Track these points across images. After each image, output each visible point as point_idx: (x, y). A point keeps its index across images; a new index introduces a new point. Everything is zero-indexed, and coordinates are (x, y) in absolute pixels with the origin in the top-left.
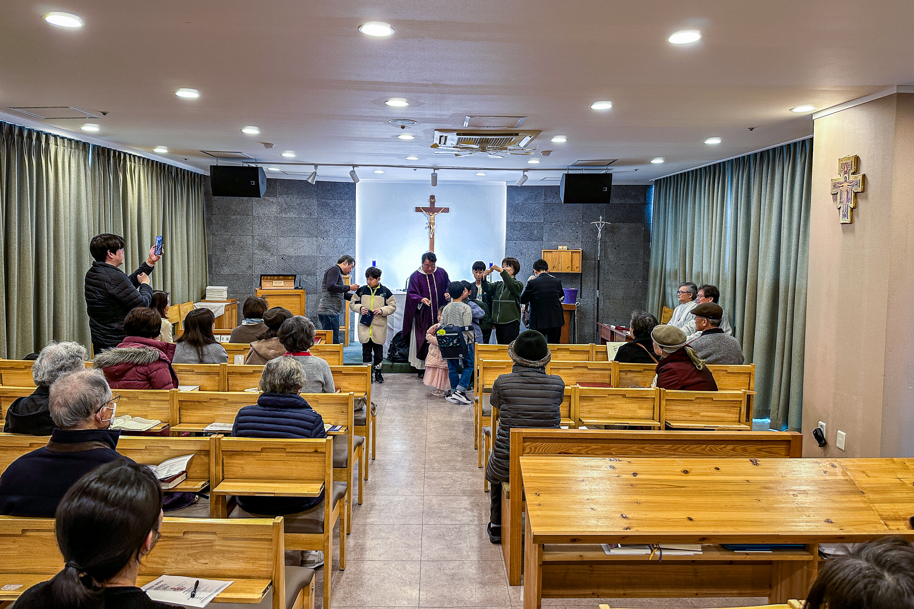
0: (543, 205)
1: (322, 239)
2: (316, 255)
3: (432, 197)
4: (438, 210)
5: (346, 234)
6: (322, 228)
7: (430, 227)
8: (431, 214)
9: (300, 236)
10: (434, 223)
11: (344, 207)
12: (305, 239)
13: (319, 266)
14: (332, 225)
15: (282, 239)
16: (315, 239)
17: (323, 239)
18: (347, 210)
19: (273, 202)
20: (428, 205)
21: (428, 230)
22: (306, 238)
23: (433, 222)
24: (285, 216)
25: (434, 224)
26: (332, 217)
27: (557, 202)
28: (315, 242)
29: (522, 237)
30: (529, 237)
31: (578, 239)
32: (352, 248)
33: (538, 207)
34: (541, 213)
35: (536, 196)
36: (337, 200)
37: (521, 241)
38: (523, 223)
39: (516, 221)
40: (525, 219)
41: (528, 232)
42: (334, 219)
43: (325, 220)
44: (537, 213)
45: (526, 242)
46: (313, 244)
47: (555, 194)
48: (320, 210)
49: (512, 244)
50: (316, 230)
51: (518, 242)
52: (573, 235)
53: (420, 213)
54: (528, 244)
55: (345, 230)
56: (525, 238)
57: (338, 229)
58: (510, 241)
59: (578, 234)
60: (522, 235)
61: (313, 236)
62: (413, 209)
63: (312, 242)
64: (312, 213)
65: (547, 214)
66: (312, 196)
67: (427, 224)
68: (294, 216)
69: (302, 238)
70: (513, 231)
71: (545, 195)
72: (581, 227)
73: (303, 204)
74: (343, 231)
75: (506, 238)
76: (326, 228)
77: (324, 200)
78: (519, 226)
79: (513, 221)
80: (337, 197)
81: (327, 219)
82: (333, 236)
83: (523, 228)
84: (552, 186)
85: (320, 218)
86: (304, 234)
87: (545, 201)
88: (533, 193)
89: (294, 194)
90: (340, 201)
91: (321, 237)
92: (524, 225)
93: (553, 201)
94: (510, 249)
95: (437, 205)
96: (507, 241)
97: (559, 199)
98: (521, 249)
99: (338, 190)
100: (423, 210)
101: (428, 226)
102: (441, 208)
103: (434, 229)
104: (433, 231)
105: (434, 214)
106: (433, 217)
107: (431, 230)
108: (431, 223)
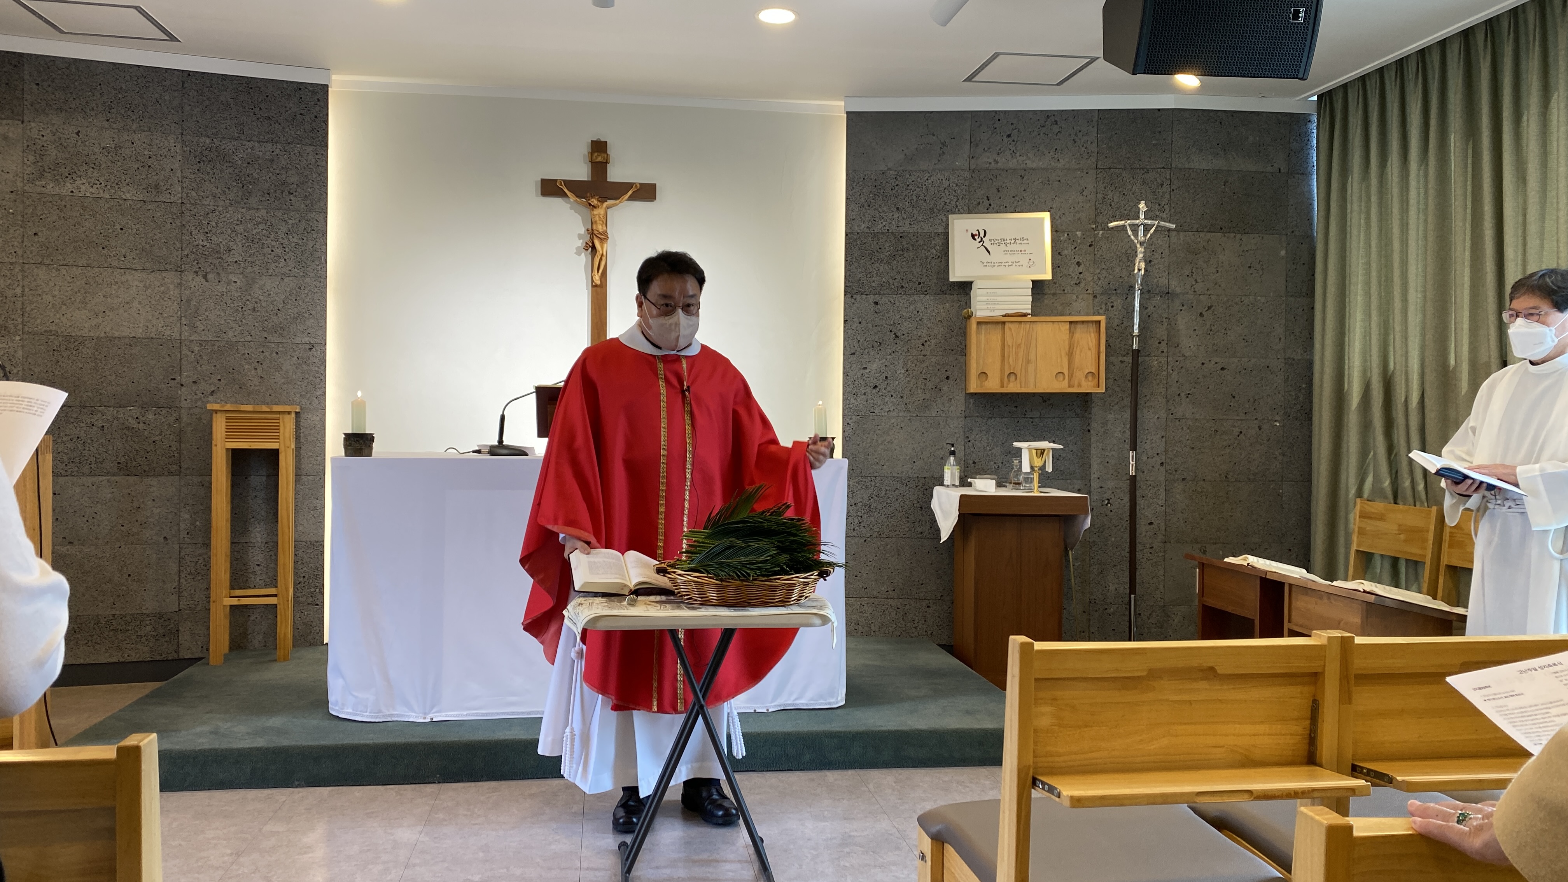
0: (967, 174)
1: (200, 279)
2: (176, 335)
3: (599, 147)
4: (617, 191)
5: (290, 264)
6: (200, 239)
7: (594, 247)
8: (594, 202)
9: (115, 263)
10: (605, 234)
11: (285, 168)
12: (134, 279)
13: (186, 376)
14: (240, 229)
16: (171, 277)
17: (205, 277)
18: (294, 179)
19: (6, 138)
20: (581, 172)
21: (584, 259)
22: (138, 275)
23: (600, 228)
24: (56, 191)
25: (604, 237)
26: (239, 203)
27: (1013, 164)
28: (172, 286)
29: (897, 281)
30: (920, 283)
31: (1082, 285)
32: (313, 313)
33: (951, 180)
34: (961, 203)
35: (944, 144)
36: (259, 142)
37: (895, 296)
38: (901, 237)
39: (878, 228)
40: (907, 222)
41: (918, 264)
42: (244, 210)
43: (213, 211)
44: (948, 201)
45: (911, 299)
46: (167, 296)
47: (1006, 139)
48: (193, 176)
49: (867, 305)
50: (178, 245)
51: (883, 300)
52: (1065, 272)
53: (556, 202)
54: (920, 304)
55: (287, 250)
56: (907, 285)
57: (260, 243)
58: (858, 297)
59: (1080, 269)
60: (898, 277)
61: (167, 266)
62: (532, 188)
63: (162, 289)
64: (162, 184)
65: (979, 203)
66: (164, 123)
67: (580, 237)
68: (91, 190)
69: (122, 271)
70: (870, 263)
71: (971, 142)
72: (1090, 246)
73: (128, 152)
74: (279, 251)
75: (846, 286)
76: (214, 238)
77: (208, 141)
78: (888, 245)
79: (867, 230)
80: (256, 133)
81: (220, 208)
82: (241, 269)
83: (901, 252)
84: (996, 112)
85: (193, 202)
86: (130, 258)
87: (973, 161)
88: (934, 135)
89: (93, 113)
90: (269, 146)
91: (196, 272)
92: (904, 243)
93: (997, 162)
94: (860, 323)
95: (615, 174)
96: (847, 296)
97: (1018, 154)
98: (896, 321)
99: (262, 106)
100: (566, 190)
101: (587, 243)
102: (630, 186)
103: (605, 254)
104: (601, 259)
105: (605, 205)
106: (600, 211)
107: (596, 257)
108: (595, 232)
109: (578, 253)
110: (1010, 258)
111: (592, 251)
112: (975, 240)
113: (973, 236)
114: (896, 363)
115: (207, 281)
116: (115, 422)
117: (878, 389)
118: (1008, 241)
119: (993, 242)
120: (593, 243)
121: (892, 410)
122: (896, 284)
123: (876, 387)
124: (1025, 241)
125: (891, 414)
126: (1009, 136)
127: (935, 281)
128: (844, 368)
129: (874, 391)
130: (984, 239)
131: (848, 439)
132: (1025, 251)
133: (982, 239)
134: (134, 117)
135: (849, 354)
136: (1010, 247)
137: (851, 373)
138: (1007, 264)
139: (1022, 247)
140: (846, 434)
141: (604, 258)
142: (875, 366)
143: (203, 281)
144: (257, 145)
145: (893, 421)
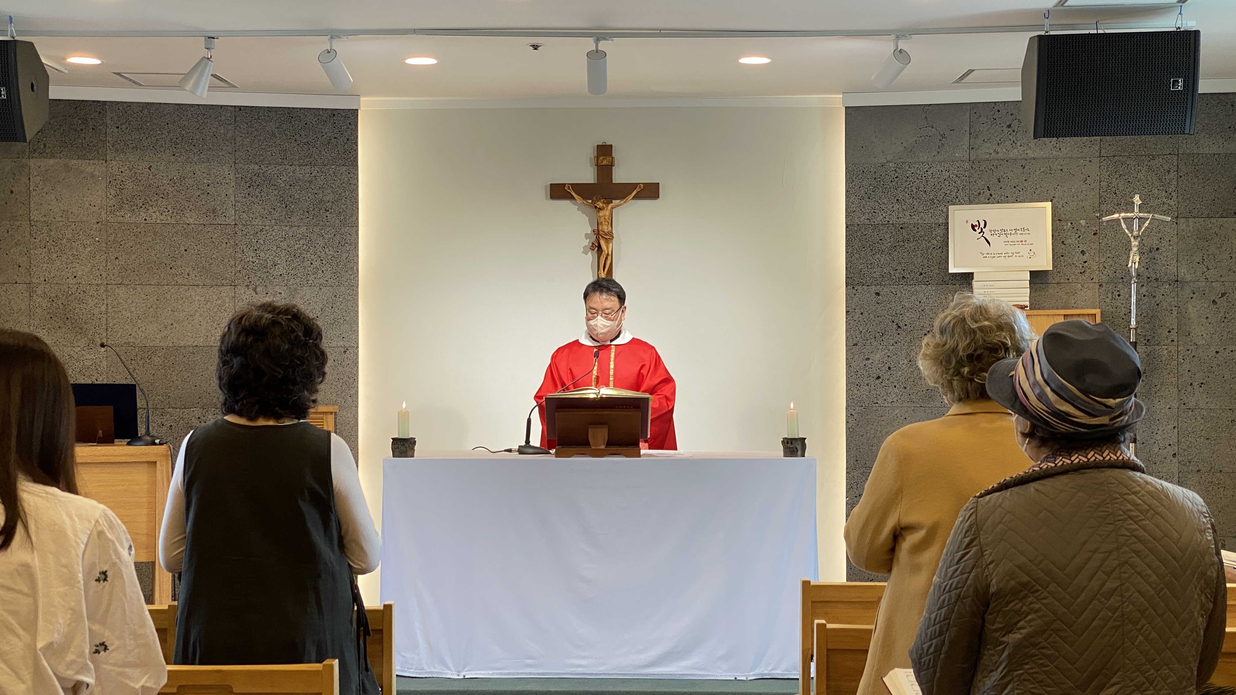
0: (967, 165)
1: (250, 291)
3: (604, 151)
5: (328, 275)
6: (250, 255)
7: (599, 247)
8: (600, 204)
9: (180, 281)
10: (610, 234)
11: (321, 188)
12: (196, 294)
14: (284, 245)
15: (121, 292)
16: (227, 291)
17: (255, 290)
18: (330, 197)
19: (93, 176)
20: (588, 176)
22: (199, 290)
23: (606, 228)
24: (133, 220)
25: (609, 237)
26: (283, 222)
27: (1014, 153)
28: (227, 300)
29: (898, 271)
30: (921, 274)
31: (1087, 274)
32: (347, 318)
33: (951, 172)
34: (961, 194)
35: (943, 136)
36: (299, 166)
37: (896, 287)
38: (901, 228)
39: (879, 219)
40: (907, 214)
41: (919, 255)
42: (287, 228)
43: (261, 231)
44: (948, 192)
45: (913, 289)
46: (223, 308)
47: (1006, 130)
48: (244, 200)
49: (868, 295)
50: (232, 262)
51: (885, 291)
52: (1069, 261)
53: (565, 204)
54: (921, 295)
55: (324, 262)
56: (908, 276)
57: (301, 258)
58: (860, 288)
59: (1085, 258)
60: (899, 268)
61: (223, 282)
62: (542, 192)
63: (220, 302)
64: (219, 208)
65: (980, 194)
66: (220, 154)
67: (587, 237)
68: (162, 217)
69: (186, 287)
70: (871, 254)
71: (970, 134)
72: (1094, 234)
73: (191, 182)
74: (317, 264)
75: (847, 278)
76: (262, 254)
77: (257, 167)
78: (889, 236)
79: (867, 222)
80: (297, 158)
81: (267, 228)
82: (285, 282)
83: (902, 243)
84: (995, 103)
85: (244, 223)
86: (192, 275)
87: (972, 152)
88: (933, 127)
89: (162, 149)
90: (308, 169)
91: (247, 286)
92: (905, 234)
93: (997, 153)
94: (862, 314)
95: (620, 176)
96: (849, 287)
97: (1019, 144)
98: (898, 312)
99: (302, 133)
100: (574, 194)
101: (593, 244)
102: (634, 186)
103: (610, 253)
104: (606, 258)
105: (610, 206)
106: (606, 213)
107: (602, 257)
108: (601, 233)
109: (585, 252)
110: (1010, 249)
111: (598, 250)
112: (975, 231)
113: (973, 227)
114: (899, 353)
115: (257, 294)
116: (181, 422)
117: (881, 380)
118: (1009, 232)
119: (993, 232)
120: (599, 243)
121: (895, 400)
122: (897, 275)
123: (879, 377)
124: (1026, 232)
125: (895, 404)
126: (1009, 126)
127: (937, 271)
128: (847, 359)
129: (877, 382)
130: (984, 230)
131: (851, 430)
132: (1026, 241)
133: (982, 229)
134: (195, 151)
135: (852, 345)
136: (1011, 238)
137: (853, 364)
138: (1007, 255)
139: (1023, 238)
140: (850, 425)
141: (609, 258)
142: (877, 357)
143: (254, 294)
144: (297, 168)
145: (897, 412)
